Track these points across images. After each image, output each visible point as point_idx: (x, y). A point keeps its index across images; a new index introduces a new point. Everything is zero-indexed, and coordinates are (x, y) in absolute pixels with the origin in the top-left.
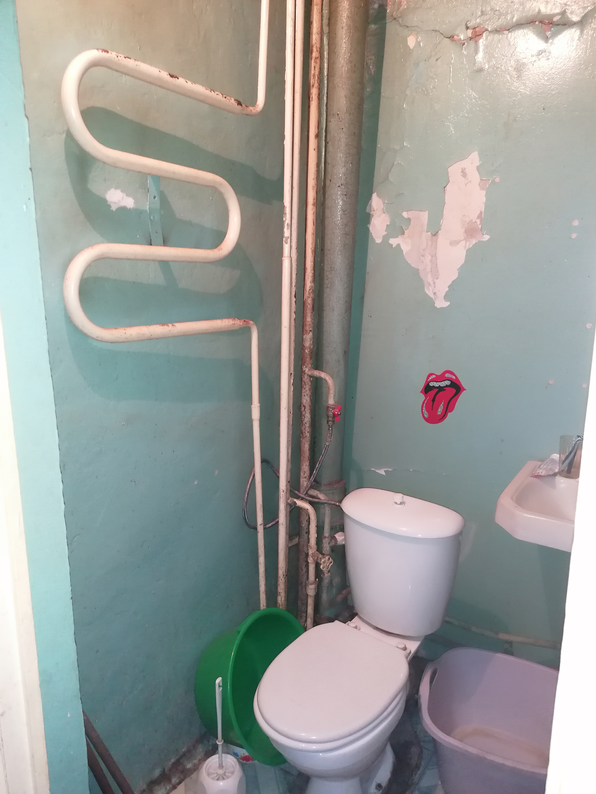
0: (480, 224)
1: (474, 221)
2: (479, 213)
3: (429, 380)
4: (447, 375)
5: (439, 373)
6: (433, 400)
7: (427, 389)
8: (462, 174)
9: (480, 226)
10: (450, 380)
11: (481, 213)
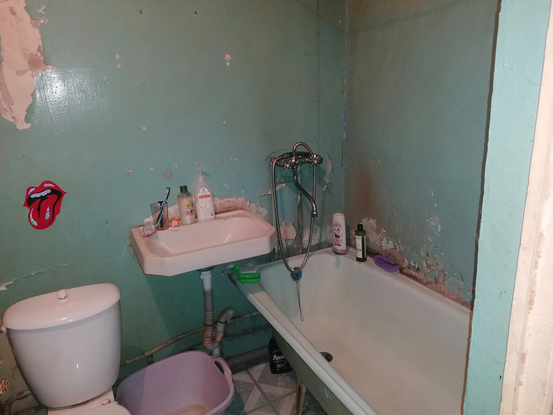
0: (41, 57)
1: (35, 54)
2: (38, 47)
3: (29, 194)
4: (46, 185)
5: (38, 185)
6: (39, 209)
7: (29, 202)
8: (11, 12)
9: (42, 58)
10: (50, 189)
11: (39, 47)
